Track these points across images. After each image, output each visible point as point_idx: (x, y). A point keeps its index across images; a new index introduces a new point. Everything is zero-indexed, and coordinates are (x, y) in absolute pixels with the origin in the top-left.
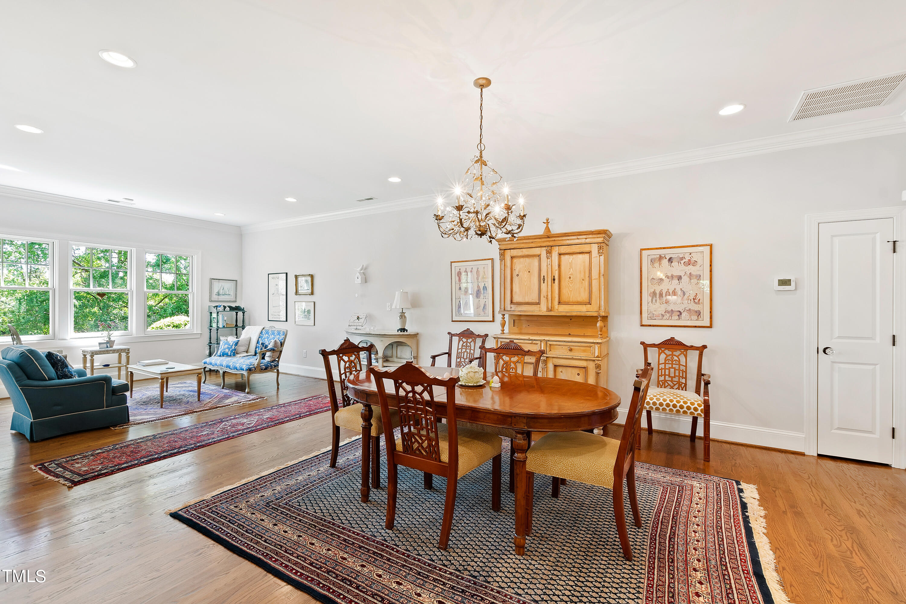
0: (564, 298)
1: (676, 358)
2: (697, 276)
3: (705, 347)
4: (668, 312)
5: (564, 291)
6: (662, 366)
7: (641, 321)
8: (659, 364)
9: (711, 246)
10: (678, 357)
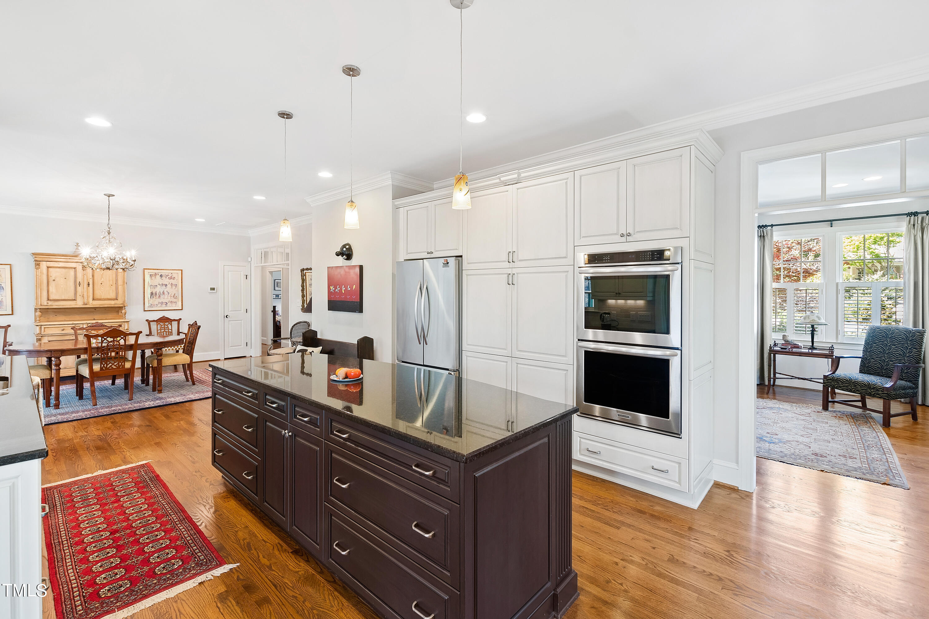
0: (96, 297)
1: (166, 326)
2: (175, 285)
3: (181, 319)
4: (160, 303)
5: (96, 292)
6: (159, 331)
7: (144, 309)
8: (157, 330)
9: (182, 270)
10: (167, 325)
